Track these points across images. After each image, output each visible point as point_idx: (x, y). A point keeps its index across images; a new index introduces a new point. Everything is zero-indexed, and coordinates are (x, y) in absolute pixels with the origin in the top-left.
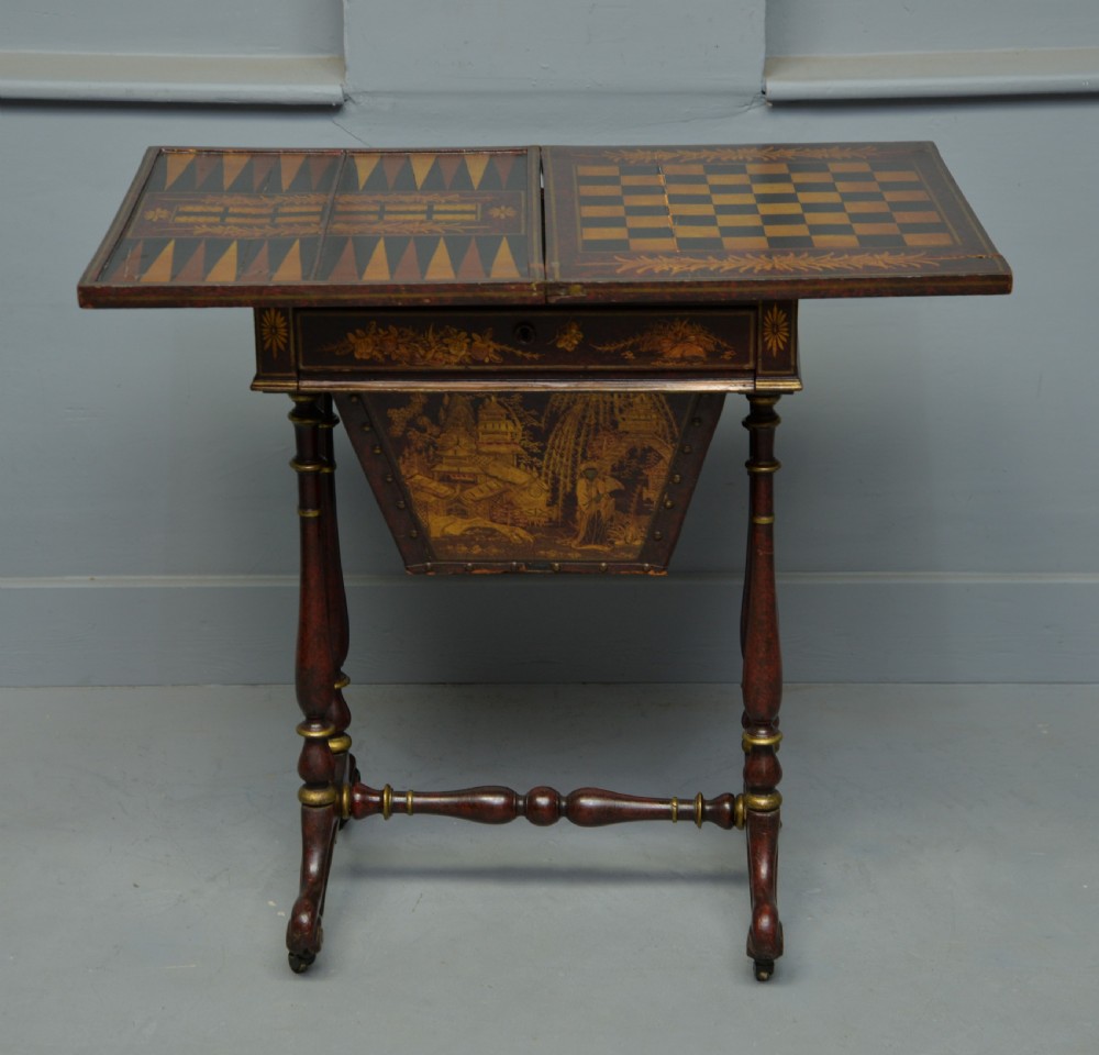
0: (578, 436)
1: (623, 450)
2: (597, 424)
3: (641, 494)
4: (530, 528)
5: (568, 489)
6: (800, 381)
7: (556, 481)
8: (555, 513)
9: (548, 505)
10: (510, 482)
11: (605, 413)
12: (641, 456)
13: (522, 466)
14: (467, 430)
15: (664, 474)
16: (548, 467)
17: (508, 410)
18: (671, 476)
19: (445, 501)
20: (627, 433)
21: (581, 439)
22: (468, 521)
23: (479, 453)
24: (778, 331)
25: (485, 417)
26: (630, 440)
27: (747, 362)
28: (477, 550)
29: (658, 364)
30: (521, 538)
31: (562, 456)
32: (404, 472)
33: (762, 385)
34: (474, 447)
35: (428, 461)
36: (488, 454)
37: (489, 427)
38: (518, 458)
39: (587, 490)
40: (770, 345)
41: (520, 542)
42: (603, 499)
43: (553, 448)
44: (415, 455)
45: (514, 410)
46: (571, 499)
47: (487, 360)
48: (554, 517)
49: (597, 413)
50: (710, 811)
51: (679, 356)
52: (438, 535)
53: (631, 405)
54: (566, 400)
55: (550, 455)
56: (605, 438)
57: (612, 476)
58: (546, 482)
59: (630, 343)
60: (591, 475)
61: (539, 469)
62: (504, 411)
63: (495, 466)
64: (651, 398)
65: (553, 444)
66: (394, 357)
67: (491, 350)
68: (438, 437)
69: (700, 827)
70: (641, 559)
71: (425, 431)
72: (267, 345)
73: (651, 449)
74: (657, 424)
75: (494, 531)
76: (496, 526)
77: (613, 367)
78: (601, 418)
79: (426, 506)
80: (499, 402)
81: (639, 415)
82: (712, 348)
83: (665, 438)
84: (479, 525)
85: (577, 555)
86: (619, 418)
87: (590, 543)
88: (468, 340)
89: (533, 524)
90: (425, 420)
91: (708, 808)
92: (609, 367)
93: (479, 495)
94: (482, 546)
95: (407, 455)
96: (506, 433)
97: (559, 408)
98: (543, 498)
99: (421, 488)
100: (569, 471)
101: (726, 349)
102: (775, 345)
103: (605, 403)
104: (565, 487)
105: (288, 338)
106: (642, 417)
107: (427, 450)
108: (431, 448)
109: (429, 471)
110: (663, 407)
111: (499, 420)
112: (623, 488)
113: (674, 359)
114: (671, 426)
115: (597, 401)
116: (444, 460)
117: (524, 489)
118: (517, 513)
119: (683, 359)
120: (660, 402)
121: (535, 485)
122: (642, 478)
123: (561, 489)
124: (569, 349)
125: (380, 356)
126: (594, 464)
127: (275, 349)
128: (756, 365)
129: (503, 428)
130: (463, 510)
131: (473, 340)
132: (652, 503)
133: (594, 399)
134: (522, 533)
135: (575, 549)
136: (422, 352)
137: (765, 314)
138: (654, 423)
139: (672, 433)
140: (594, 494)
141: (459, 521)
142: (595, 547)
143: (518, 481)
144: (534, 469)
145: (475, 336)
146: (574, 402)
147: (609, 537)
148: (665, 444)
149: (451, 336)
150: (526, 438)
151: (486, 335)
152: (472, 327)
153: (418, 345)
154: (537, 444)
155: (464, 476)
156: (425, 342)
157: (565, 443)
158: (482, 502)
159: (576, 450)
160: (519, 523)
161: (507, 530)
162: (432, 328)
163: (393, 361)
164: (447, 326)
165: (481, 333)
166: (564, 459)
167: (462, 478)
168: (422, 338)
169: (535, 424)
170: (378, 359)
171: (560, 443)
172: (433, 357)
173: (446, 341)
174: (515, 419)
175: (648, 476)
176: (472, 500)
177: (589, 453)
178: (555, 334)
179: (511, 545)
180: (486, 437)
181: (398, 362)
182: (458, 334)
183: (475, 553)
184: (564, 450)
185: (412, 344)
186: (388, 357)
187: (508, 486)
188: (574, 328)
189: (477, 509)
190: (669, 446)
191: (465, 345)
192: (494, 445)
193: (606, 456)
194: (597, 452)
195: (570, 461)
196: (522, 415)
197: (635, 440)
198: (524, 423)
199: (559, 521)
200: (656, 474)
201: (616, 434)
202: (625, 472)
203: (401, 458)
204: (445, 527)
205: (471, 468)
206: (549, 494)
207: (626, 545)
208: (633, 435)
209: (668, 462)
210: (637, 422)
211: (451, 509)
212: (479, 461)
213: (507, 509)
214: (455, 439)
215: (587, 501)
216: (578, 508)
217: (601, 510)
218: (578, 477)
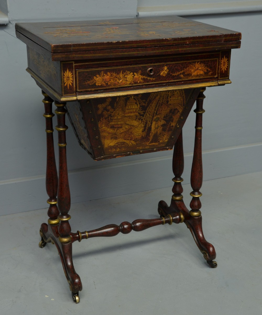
1: (168, 110)
2: (162, 102)
3: (170, 124)
4: (135, 140)
5: (149, 126)
7: (146, 123)
8: (144, 134)
9: (142, 132)
11: (165, 99)
12: (173, 112)
13: (137, 119)
15: (178, 117)
16: (145, 119)
18: (180, 117)
19: (111, 135)
20: (170, 104)
21: (157, 108)
22: (117, 140)
23: (124, 117)
24: (225, 64)
25: (129, 104)
27: (215, 75)
28: (118, 150)
29: (190, 78)
32: (99, 126)
33: (220, 82)
34: (124, 115)
35: (108, 121)
36: (128, 117)
37: (130, 107)
38: (136, 117)
39: (155, 125)
40: (222, 69)
41: (131, 145)
42: (159, 128)
43: (147, 112)
44: (104, 120)
45: (138, 100)
46: (150, 128)
47: (138, 82)
49: (163, 99)
52: (107, 146)
53: (174, 95)
55: (146, 114)
56: (164, 107)
57: (163, 120)
58: (143, 124)
59: (183, 72)
60: (157, 120)
61: (142, 120)
62: (135, 101)
63: (128, 120)
64: (180, 92)
66: (109, 84)
67: (140, 78)
68: (112, 112)
70: (166, 145)
71: (109, 111)
72: (66, 84)
73: (176, 109)
74: (180, 100)
75: (124, 143)
76: (125, 141)
79: (104, 137)
80: (134, 98)
81: (175, 98)
82: (206, 71)
84: (120, 141)
85: (148, 147)
86: (169, 99)
87: (152, 142)
88: (133, 75)
90: (109, 107)
92: (176, 81)
93: (122, 131)
94: (120, 148)
95: (102, 120)
96: (134, 109)
97: (152, 98)
98: (141, 130)
99: (104, 131)
100: (151, 120)
101: (210, 71)
102: (224, 69)
103: (166, 94)
105: (73, 81)
107: (108, 118)
109: (107, 125)
110: (183, 95)
111: (133, 104)
112: (166, 123)
113: (195, 76)
114: (184, 101)
115: (164, 95)
116: (113, 121)
117: (136, 127)
118: (133, 136)
119: (197, 76)
120: (183, 93)
121: (140, 126)
122: (172, 119)
123: (147, 126)
124: (164, 76)
125: (104, 84)
126: (159, 116)
127: (68, 85)
128: (218, 76)
129: (134, 107)
130: (116, 137)
131: (135, 75)
132: (173, 127)
133: (163, 94)
134: (133, 142)
135: (148, 145)
136: (118, 81)
137: (221, 59)
138: (179, 100)
139: (183, 103)
140: (157, 127)
141: (114, 141)
142: (154, 144)
143: (135, 125)
144: (141, 120)
145: (135, 74)
147: (159, 140)
148: (181, 107)
149: (128, 74)
150: (140, 110)
151: (138, 73)
152: (134, 71)
153: (117, 79)
154: (143, 111)
155: (118, 125)
156: (119, 77)
157: (151, 110)
158: (123, 133)
159: (154, 112)
160: (133, 139)
161: (128, 142)
162: (121, 72)
163: (108, 85)
164: (127, 71)
165: (137, 72)
166: (150, 115)
167: (118, 126)
168: (118, 76)
169: (144, 105)
170: (104, 85)
171: (150, 110)
172: (121, 82)
173: (126, 76)
174: (138, 103)
175: (174, 118)
176: (119, 133)
177: (158, 112)
178: (160, 71)
179: (129, 147)
180: (128, 110)
181: (110, 85)
182: (130, 73)
183: (117, 151)
184: (151, 112)
185: (115, 78)
186: (107, 84)
187: (131, 127)
188: (166, 68)
189: (121, 136)
190: (182, 107)
191: (132, 77)
192: (130, 113)
193: (163, 113)
194: (160, 112)
195: (152, 116)
196: (141, 102)
197: (172, 107)
198: (140, 104)
199: (145, 136)
200: (176, 117)
201: (167, 105)
202: (167, 118)
203: (100, 121)
204: (109, 143)
205: (121, 122)
206: (143, 128)
207: (163, 142)
208: (172, 105)
209: (180, 113)
210: (174, 100)
211: (112, 137)
212: (124, 119)
213: (130, 135)
214: (118, 113)
215: (154, 129)
216: (151, 131)
217: (158, 131)
218: (153, 121)
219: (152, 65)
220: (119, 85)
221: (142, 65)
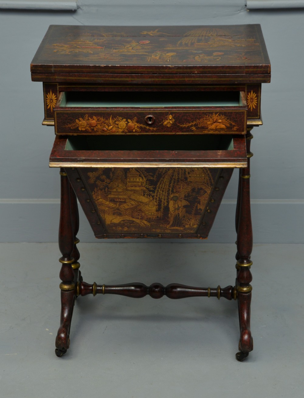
0: (170, 183)
1: (189, 189)
2: (178, 178)
3: (197, 207)
4: (149, 220)
5: (166, 205)
6: (262, 121)
7: (160, 201)
8: (160, 214)
9: (157, 211)
10: (140, 202)
11: (182, 174)
13: (146, 195)
14: (122, 181)
15: (207, 199)
16: (157, 196)
17: (140, 173)
18: (210, 200)
19: (112, 209)
20: (191, 182)
22: (122, 217)
23: (127, 190)
25: (130, 176)
26: (193, 185)
28: (126, 229)
30: (144, 224)
31: (163, 191)
32: (94, 197)
34: (125, 188)
35: (105, 193)
36: (131, 191)
37: (132, 179)
38: (144, 192)
39: (174, 205)
41: (144, 226)
42: (180, 209)
43: (159, 188)
44: (99, 191)
45: (143, 173)
46: (167, 208)
48: (159, 216)
49: (178, 174)
52: (109, 223)
55: (158, 191)
56: (182, 184)
57: (185, 199)
58: (156, 202)
60: (176, 199)
61: (153, 196)
62: (138, 173)
63: (134, 195)
65: (159, 186)
68: (109, 184)
70: (196, 233)
71: (103, 181)
73: (201, 189)
74: (204, 178)
75: (134, 221)
76: (134, 219)
78: (180, 176)
79: (104, 212)
80: (136, 170)
81: (197, 175)
83: (208, 184)
84: (127, 219)
85: (169, 231)
86: (188, 176)
87: (174, 226)
89: (150, 218)
90: (104, 177)
93: (127, 207)
94: (128, 227)
95: (96, 191)
96: (139, 182)
97: (162, 172)
98: (154, 208)
99: (102, 204)
100: (166, 198)
103: (182, 170)
104: (164, 204)
106: (198, 176)
107: (105, 189)
109: (106, 198)
110: (207, 172)
111: (136, 177)
112: (189, 204)
114: (210, 179)
115: (179, 169)
116: (112, 193)
117: (146, 204)
118: (143, 214)
121: (151, 203)
122: (198, 200)
123: (162, 204)
126: (177, 195)
129: (138, 180)
130: (120, 213)
132: (202, 210)
134: (146, 222)
135: (168, 229)
138: (203, 178)
139: (211, 182)
140: (177, 206)
141: (118, 217)
142: (177, 228)
143: (143, 201)
144: (151, 196)
146: (169, 170)
147: (183, 224)
150: (147, 184)
154: (152, 186)
155: (121, 200)
157: (164, 186)
158: (128, 210)
159: (169, 189)
160: (144, 218)
161: (139, 221)
166: (164, 192)
167: (120, 200)
169: (151, 178)
171: (162, 186)
174: (143, 176)
175: (200, 200)
176: (124, 209)
177: (175, 190)
179: (141, 227)
180: (130, 184)
183: (125, 230)
184: (164, 189)
187: (139, 203)
189: (126, 213)
190: (210, 187)
192: (134, 187)
193: (182, 191)
194: (178, 190)
195: (166, 194)
196: (146, 175)
197: (195, 185)
198: (147, 178)
199: (162, 217)
200: (204, 198)
201: (186, 183)
202: (190, 198)
203: (93, 192)
204: (112, 220)
205: (123, 196)
206: (157, 207)
207: (190, 227)
208: (194, 183)
209: (209, 194)
210: (196, 178)
211: (115, 213)
212: (127, 193)
213: (139, 212)
214: (117, 185)
215: (174, 209)
216: (170, 212)
217: (180, 213)
218: (170, 200)
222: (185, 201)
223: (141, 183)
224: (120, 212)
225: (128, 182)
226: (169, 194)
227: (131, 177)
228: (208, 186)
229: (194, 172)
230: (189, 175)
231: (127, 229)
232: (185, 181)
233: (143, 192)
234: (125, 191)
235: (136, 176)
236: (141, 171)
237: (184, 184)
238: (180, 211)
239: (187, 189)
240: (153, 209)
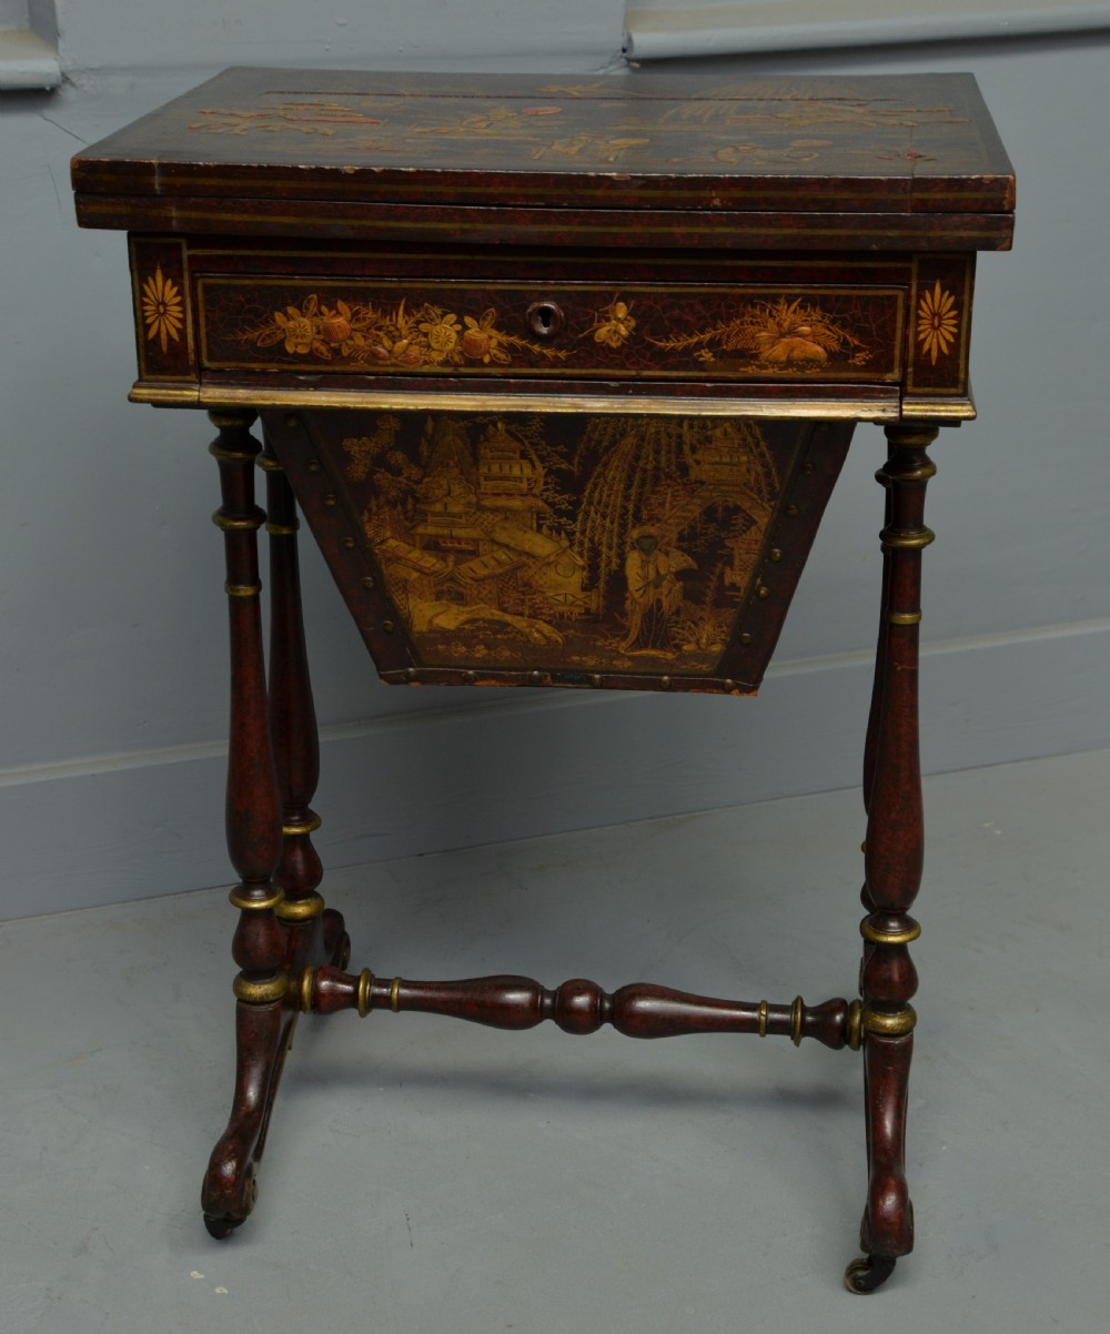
0: (628, 487)
1: (696, 511)
2: (656, 468)
3: (721, 577)
4: (559, 622)
5: (614, 567)
6: (972, 404)
7: (595, 553)
8: (595, 601)
9: (584, 589)
10: (527, 554)
11: (669, 452)
12: (722, 519)
13: (545, 528)
14: (462, 473)
15: (756, 547)
16: (583, 532)
17: (523, 444)
18: (766, 552)
19: (432, 579)
20: (702, 483)
21: (633, 491)
22: (467, 609)
23: (480, 508)
24: (940, 324)
25: (489, 454)
26: (707, 494)
27: (890, 370)
28: (481, 652)
29: (751, 371)
30: (544, 636)
31: (604, 517)
32: (370, 534)
33: (913, 410)
34: (473, 499)
35: (406, 519)
36: (495, 510)
37: (495, 468)
38: (539, 518)
39: (642, 568)
40: (926, 347)
41: (543, 642)
42: (665, 583)
43: (590, 503)
44: (386, 509)
45: (532, 444)
46: (618, 581)
47: (487, 359)
48: (593, 606)
49: (657, 452)
50: (812, 1024)
51: (784, 358)
52: (424, 629)
53: (708, 440)
54: (610, 430)
55: (587, 513)
56: (670, 490)
57: (679, 548)
58: (581, 555)
59: (707, 336)
60: (648, 547)
61: (570, 535)
62: (515, 445)
63: (505, 529)
64: (739, 430)
65: (591, 496)
66: (345, 352)
67: (494, 343)
68: (418, 482)
69: (797, 1044)
70: (720, 672)
71: (399, 472)
72: (152, 333)
73: (737, 509)
74: (748, 470)
75: (507, 625)
76: (508, 618)
77: (682, 374)
78: (663, 460)
79: (405, 586)
80: (508, 431)
81: (722, 457)
82: (835, 347)
83: (760, 492)
84: (482, 615)
85: (628, 664)
86: (690, 460)
87: (645, 646)
88: (459, 327)
89: (562, 616)
90: (399, 457)
91: (809, 1018)
92: (674, 374)
93: (482, 572)
94: (487, 647)
95: (374, 508)
96: (516, 479)
97: (600, 443)
98: (577, 579)
99: (398, 559)
100: (615, 540)
101: (858, 349)
102: (935, 347)
103: (669, 436)
104: (609, 563)
105: (183, 321)
106: (726, 460)
107: (404, 503)
108: (410, 500)
109: (407, 535)
110: (757, 445)
111: (511, 458)
112: (695, 566)
113: (775, 363)
114: (768, 475)
115: (658, 433)
116: (430, 518)
117: (549, 564)
118: (538, 599)
119: (789, 363)
120: (754, 436)
121: (565, 559)
122: (724, 552)
123: (603, 565)
124: (613, 345)
125: (323, 349)
126: (652, 530)
127: (163, 336)
128: (904, 375)
129: (516, 471)
130: (459, 593)
131: (466, 328)
132: (738, 590)
133: (653, 430)
134: (546, 629)
135: (624, 654)
136: (387, 343)
137: (920, 296)
138: (744, 469)
139: (770, 485)
140: (652, 575)
141: (455, 608)
142: (653, 653)
143: (539, 552)
144: (563, 535)
145: (468, 320)
146: (623, 434)
147: (674, 639)
148: (759, 501)
149: (432, 320)
150: (550, 487)
151: (484, 319)
152: (463, 307)
153: (381, 334)
154: (566, 496)
155: (460, 543)
156: (392, 328)
157: (609, 496)
158: (486, 581)
159: (625, 508)
160: (542, 614)
161: (525, 624)
162: (402, 308)
163: (343, 357)
164: (426, 304)
165: (477, 316)
166: (608, 520)
167: (457, 545)
168: (388, 323)
169: (563, 466)
170: (322, 354)
171: (601, 496)
172: (404, 352)
173: (423, 327)
174: (534, 457)
175: (732, 549)
176: (472, 578)
177: (645, 512)
178: (592, 321)
179: (531, 646)
180: (490, 484)
181: (351, 359)
182: (442, 317)
183: (477, 655)
184: (607, 506)
185: (373, 331)
186: (337, 352)
187: (524, 559)
188: (621, 310)
189: (479, 592)
190: (766, 505)
191: (454, 336)
192: (504, 496)
193: (670, 518)
194: (657, 511)
195: (616, 525)
196: (544, 453)
197: (714, 494)
198: (547, 464)
199: (601, 612)
200: (745, 546)
201: (685, 485)
202: (698, 542)
203: (366, 513)
204: (432, 617)
205: (468, 530)
206: (585, 573)
207: (699, 651)
208: (711, 487)
209: (763, 529)
210: (718, 466)
211: (442, 592)
212: (481, 520)
213: (523, 593)
214: (445, 487)
215: (641, 585)
216: (628, 595)
217: (663, 598)
218: (628, 549)
219: (553, 292)
220: (394, 361)
221: (499, 287)
222: (680, 553)
223: (529, 484)
224: (461, 589)
225: (482, 479)
226: (623, 526)
227: (492, 458)
228: (762, 499)
229: (712, 446)
230: (694, 457)
231: (485, 652)
232: (679, 480)
233: (535, 516)
234: (475, 513)
235: (511, 454)
236: (527, 437)
237: (677, 491)
238: (665, 593)
239: (689, 511)
240: (571, 580)
